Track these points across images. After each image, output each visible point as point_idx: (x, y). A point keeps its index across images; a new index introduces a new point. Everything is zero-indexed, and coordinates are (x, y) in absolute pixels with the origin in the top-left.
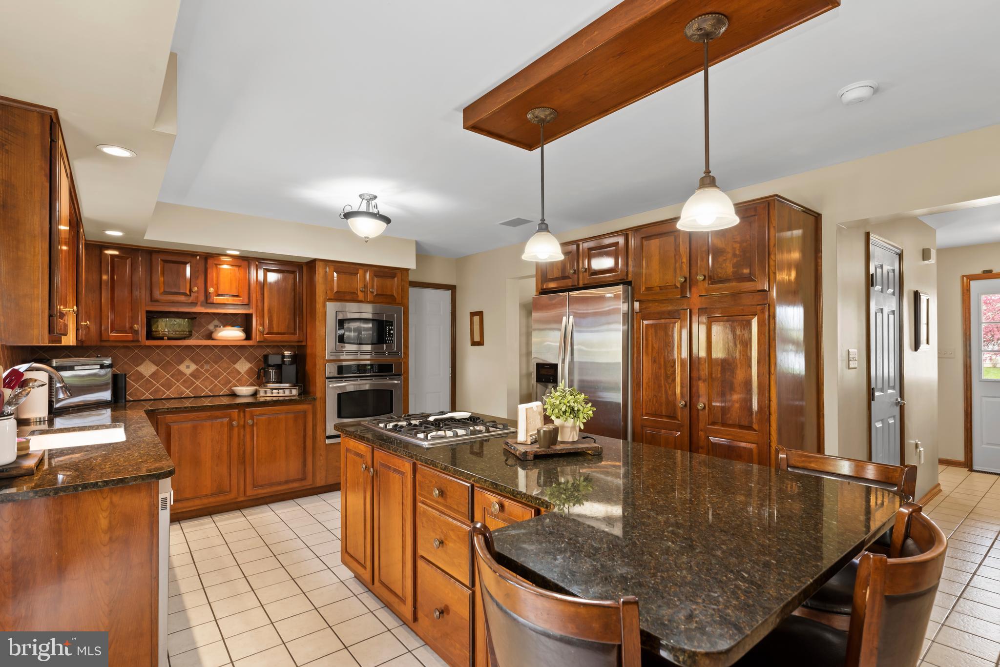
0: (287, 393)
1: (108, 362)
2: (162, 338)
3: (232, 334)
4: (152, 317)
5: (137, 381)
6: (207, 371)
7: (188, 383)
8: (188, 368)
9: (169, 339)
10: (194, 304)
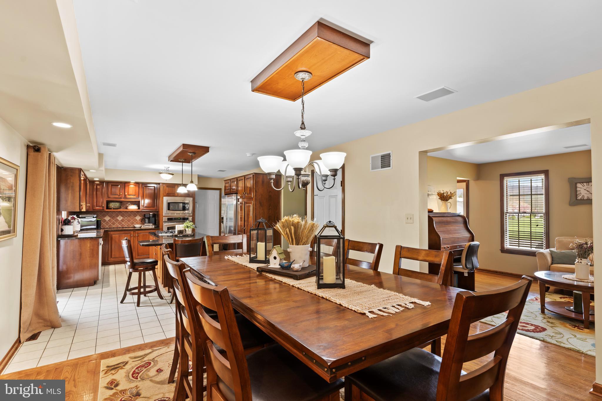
0: (151, 227)
1: (95, 216)
2: (111, 209)
3: (133, 207)
4: (108, 202)
5: (104, 222)
6: (126, 219)
7: (120, 223)
8: (120, 218)
9: (113, 209)
10: (121, 198)
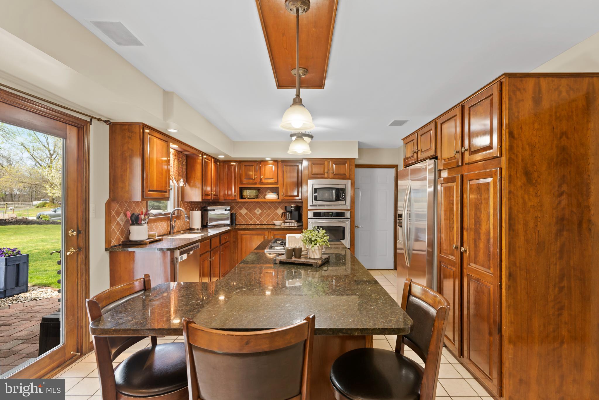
0: (293, 225)
1: (228, 208)
2: (245, 199)
3: (271, 196)
4: (241, 190)
5: (240, 216)
6: (265, 213)
7: (258, 218)
8: (258, 211)
9: (248, 199)
10: (256, 183)
